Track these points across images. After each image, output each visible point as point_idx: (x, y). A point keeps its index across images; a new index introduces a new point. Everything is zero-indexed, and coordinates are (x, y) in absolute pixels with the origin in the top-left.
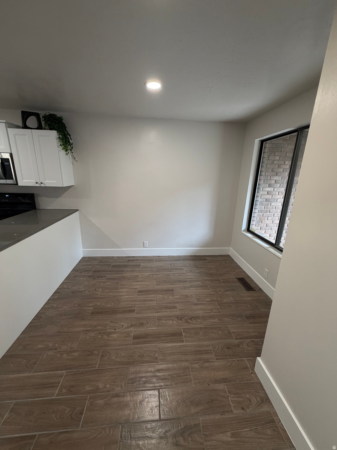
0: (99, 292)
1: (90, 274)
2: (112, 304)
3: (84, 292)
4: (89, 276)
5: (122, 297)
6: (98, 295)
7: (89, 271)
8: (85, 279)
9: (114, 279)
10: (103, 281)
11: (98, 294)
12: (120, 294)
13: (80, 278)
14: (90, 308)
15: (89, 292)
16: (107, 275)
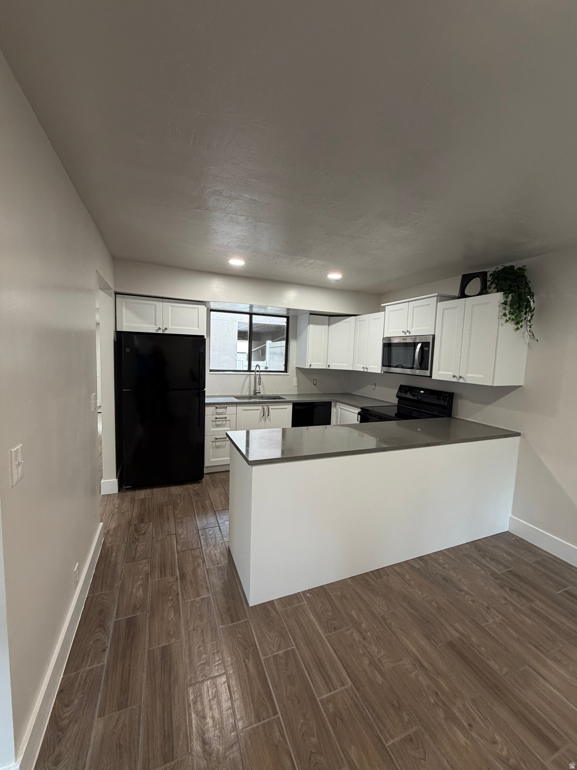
0: (493, 618)
1: (499, 573)
2: (505, 670)
3: (463, 593)
4: (493, 574)
5: (541, 680)
6: (487, 624)
7: (502, 564)
8: (483, 572)
9: (552, 624)
10: (519, 606)
11: (488, 622)
12: (543, 671)
13: (474, 565)
14: (454, 632)
15: (473, 601)
16: (537, 602)
